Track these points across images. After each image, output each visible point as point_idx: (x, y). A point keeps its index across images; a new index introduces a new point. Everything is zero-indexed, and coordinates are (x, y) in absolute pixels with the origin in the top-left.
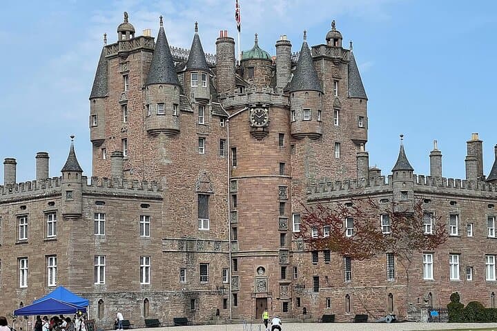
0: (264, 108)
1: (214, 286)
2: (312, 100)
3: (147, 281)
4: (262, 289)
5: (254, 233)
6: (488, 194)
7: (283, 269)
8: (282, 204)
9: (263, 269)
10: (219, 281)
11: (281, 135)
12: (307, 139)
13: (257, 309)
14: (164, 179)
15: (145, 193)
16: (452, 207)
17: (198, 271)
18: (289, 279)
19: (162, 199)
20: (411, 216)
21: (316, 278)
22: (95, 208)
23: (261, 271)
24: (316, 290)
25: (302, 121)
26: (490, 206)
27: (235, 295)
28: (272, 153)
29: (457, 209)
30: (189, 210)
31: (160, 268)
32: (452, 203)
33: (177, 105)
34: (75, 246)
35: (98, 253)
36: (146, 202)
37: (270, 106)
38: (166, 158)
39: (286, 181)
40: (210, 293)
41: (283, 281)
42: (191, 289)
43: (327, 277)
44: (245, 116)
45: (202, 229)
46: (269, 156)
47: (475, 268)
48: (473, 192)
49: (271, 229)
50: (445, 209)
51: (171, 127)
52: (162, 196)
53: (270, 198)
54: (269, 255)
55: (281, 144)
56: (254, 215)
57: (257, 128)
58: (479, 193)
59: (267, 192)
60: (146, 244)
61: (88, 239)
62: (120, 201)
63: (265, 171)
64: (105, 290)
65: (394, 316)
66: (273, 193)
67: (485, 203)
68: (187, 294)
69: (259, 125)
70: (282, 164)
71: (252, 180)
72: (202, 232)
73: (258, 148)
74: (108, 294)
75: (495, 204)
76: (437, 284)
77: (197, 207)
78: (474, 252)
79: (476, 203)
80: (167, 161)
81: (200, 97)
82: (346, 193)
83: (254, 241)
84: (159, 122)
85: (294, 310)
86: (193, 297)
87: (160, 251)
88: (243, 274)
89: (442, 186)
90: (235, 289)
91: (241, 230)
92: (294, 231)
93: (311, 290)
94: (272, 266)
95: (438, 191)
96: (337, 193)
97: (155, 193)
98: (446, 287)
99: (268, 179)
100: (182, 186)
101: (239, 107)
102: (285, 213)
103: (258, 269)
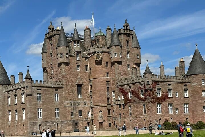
0: (100, 53)
1: (84, 118)
2: (117, 49)
3: (58, 117)
4: (101, 119)
5: (98, 98)
6: (184, 81)
7: (109, 111)
8: (108, 88)
9: (102, 112)
10: (86, 116)
11: (107, 63)
12: (116, 64)
13: (100, 126)
14: (64, 80)
15: (57, 86)
16: (169, 86)
17: (78, 113)
18: (111, 115)
19: (63, 88)
20: (151, 90)
21: (120, 114)
22: (37, 92)
23: (101, 112)
24: (120, 118)
25: (114, 57)
26: (186, 85)
27: (92, 121)
28: (104, 69)
29: (171, 87)
30: (74, 91)
31: (63, 112)
32: (169, 85)
33: (68, 53)
34: (30, 105)
35: (39, 108)
36: (57, 88)
37: (102, 52)
38: (64, 73)
39: (109, 79)
40: (83, 121)
41: (109, 116)
42: (75, 119)
43: (124, 114)
44: (94, 56)
45: (79, 98)
46: (102, 70)
47: (179, 109)
48: (178, 80)
49: (104, 97)
50: (166, 87)
51: (66, 62)
52: (63, 86)
53: (103, 85)
54: (103, 106)
55: (107, 66)
56: (98, 92)
57: (97, 60)
58: (180, 81)
59: (102, 83)
60: (57, 104)
61: (35, 103)
62: (47, 88)
63: (101, 76)
64: (42, 121)
65: (145, 128)
66: (104, 84)
67: (183, 84)
68: (73, 121)
69: (98, 59)
70: (108, 73)
71: (97, 79)
72: (79, 99)
73: (98, 68)
74: (43, 122)
75: (187, 84)
76: (163, 115)
77: (77, 90)
78: (179, 103)
79: (179, 84)
80: (64, 74)
81: (77, 50)
82: (129, 83)
83: (98, 101)
84: (61, 60)
85: (113, 126)
86: (76, 122)
87: (63, 106)
88: (94, 113)
89: (164, 78)
90: (92, 119)
91: (94, 98)
92: (113, 97)
93: (119, 119)
94: (105, 110)
95: (163, 80)
96: (126, 83)
97: (60, 86)
98: (167, 116)
99: (102, 79)
100: (71, 83)
101: (91, 53)
102: (109, 91)
103: (100, 112)
